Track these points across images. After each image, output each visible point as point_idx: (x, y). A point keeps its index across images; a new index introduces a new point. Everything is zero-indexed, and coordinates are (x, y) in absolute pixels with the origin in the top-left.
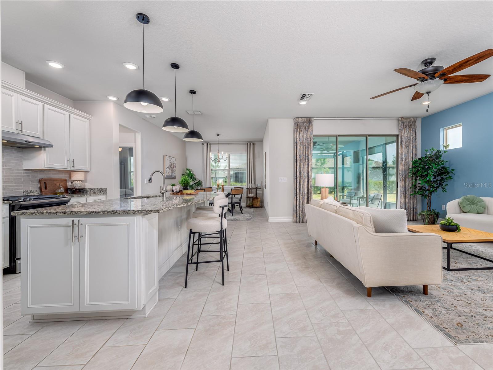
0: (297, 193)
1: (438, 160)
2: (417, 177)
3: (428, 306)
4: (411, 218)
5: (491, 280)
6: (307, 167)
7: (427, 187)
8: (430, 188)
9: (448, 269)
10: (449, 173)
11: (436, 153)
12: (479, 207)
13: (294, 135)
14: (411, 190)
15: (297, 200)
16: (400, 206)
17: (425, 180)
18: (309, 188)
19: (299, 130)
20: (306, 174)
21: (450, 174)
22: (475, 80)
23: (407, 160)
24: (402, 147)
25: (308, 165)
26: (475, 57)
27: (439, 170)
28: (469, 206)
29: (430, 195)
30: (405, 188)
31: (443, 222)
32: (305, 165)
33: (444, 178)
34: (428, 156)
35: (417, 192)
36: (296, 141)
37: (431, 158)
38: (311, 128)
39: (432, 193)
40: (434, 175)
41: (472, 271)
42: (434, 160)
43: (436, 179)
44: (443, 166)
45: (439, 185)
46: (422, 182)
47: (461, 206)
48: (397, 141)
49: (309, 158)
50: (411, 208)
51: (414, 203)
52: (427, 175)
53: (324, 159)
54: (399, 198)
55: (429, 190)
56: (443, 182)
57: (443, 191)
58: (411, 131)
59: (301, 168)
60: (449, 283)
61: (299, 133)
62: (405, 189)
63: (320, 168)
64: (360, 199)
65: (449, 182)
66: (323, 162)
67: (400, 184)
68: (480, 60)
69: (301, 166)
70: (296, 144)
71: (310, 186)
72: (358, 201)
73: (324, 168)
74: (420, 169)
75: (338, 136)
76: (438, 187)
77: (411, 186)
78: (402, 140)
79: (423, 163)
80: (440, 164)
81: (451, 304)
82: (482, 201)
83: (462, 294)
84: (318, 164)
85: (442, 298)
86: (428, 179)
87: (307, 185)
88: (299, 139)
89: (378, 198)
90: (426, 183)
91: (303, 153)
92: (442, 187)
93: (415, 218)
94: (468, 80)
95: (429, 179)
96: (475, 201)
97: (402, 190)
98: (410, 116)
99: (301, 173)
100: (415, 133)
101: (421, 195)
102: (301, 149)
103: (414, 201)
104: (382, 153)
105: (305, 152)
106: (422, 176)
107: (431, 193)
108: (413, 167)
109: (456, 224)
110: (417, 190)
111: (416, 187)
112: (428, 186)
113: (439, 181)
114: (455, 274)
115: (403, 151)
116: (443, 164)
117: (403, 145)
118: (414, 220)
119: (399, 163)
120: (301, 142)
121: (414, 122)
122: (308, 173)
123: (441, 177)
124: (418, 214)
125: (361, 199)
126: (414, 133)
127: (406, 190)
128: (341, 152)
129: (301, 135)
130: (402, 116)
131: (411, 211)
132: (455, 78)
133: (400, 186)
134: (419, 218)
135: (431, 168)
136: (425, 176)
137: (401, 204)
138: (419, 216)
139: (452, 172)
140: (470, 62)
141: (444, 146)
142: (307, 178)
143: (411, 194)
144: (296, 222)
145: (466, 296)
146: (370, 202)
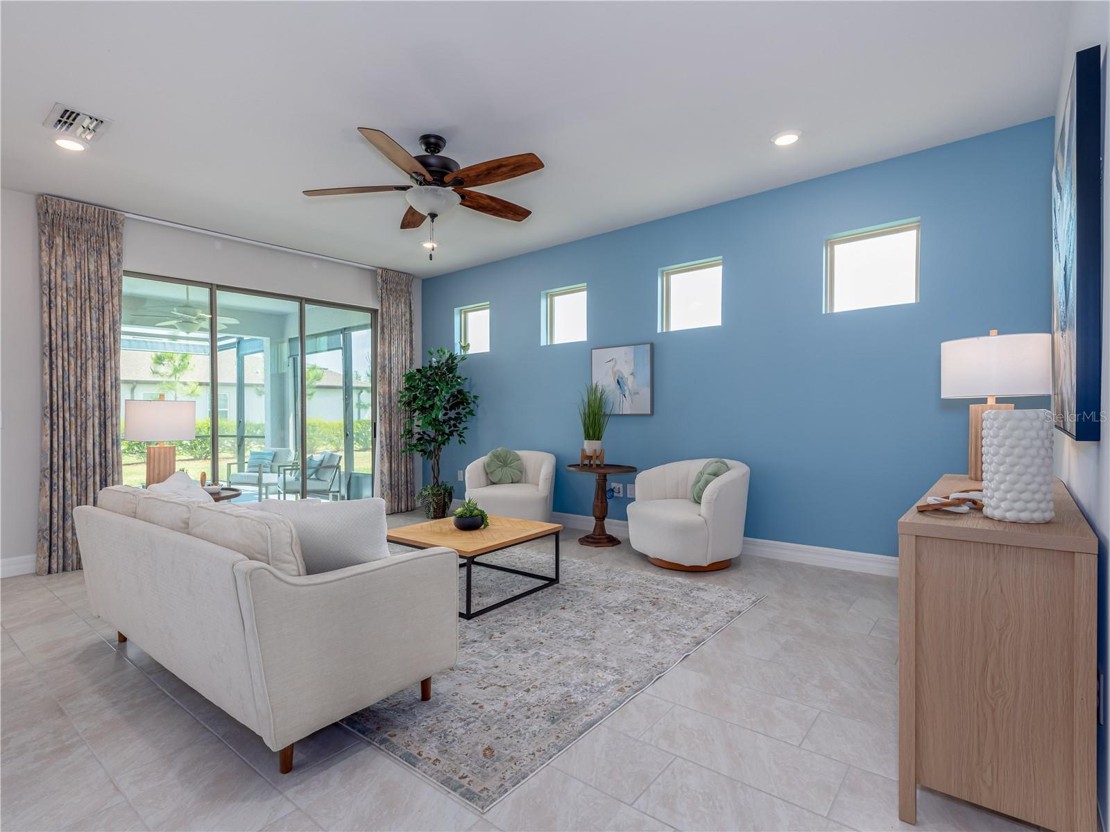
0: (55, 468)
1: (451, 375)
2: (415, 411)
3: (431, 732)
4: (403, 507)
5: (533, 617)
6: (96, 374)
7: (432, 433)
8: (438, 435)
9: (467, 615)
10: (469, 404)
11: (448, 359)
12: (514, 470)
13: (40, 258)
14: (402, 441)
15: (55, 494)
16: (379, 481)
17: (428, 419)
18: (109, 446)
19: (59, 241)
20: (92, 399)
21: (472, 406)
22: (510, 215)
23: (395, 371)
24: (383, 339)
25: (102, 368)
26: (511, 161)
27: (453, 395)
28: (500, 469)
29: (438, 449)
30: (391, 436)
31: (459, 510)
32: (90, 370)
33: (461, 414)
34: (434, 365)
35: (415, 446)
36: (45, 278)
37: (439, 370)
38: (113, 244)
39: (442, 446)
40: (445, 408)
41: (506, 605)
42: (445, 374)
43: (448, 416)
44: (460, 388)
45: (452, 428)
46: (423, 422)
47: (488, 471)
48: (373, 325)
49: (107, 345)
50: (403, 483)
51: (408, 470)
52: (432, 407)
53: (184, 357)
54: (379, 463)
55: (436, 441)
56: (460, 423)
57: (459, 441)
58: (403, 305)
59: (72, 378)
60: (470, 651)
61: (60, 252)
62: (391, 440)
63: (168, 382)
64: (285, 470)
65: (469, 422)
66: (179, 365)
67: (381, 428)
68: (519, 172)
69: (72, 372)
70: (48, 290)
71: (109, 441)
72: (282, 475)
73: (185, 384)
74: (420, 394)
75: (214, 287)
76: (451, 434)
77: (402, 433)
78: (385, 322)
79: (424, 380)
80: (455, 383)
81: (473, 704)
82: (518, 459)
83: (491, 668)
84: (162, 369)
85: (457, 694)
86: (434, 416)
87: (97, 439)
88: (63, 273)
89: (331, 464)
90: (430, 424)
91: (80, 326)
92: (458, 432)
93: (409, 504)
94: (499, 210)
95: (437, 416)
96: (508, 459)
97: (384, 441)
98: (400, 271)
99: (73, 395)
100: (410, 310)
101: (421, 453)
102: (71, 312)
103: (408, 466)
104: (341, 351)
105: (90, 324)
106: (423, 409)
107: (439, 446)
108: (406, 389)
109: (482, 512)
110: (415, 441)
111: (413, 435)
112: (434, 431)
113: (454, 419)
114: (481, 623)
115: (387, 349)
116: (459, 384)
117: (387, 336)
118: (407, 511)
119: (378, 377)
120: (71, 285)
121: (408, 285)
122: (102, 396)
123: (457, 411)
124: (416, 495)
125: (288, 470)
126: (408, 310)
127: (393, 441)
128: (235, 340)
129: (70, 262)
130: (383, 266)
131: (403, 491)
132: (479, 198)
133: (381, 433)
134: (418, 504)
135: (439, 392)
136: (429, 408)
137: (381, 477)
138: (418, 499)
139: (474, 402)
140: (504, 169)
141: (461, 347)
142: (97, 414)
143: (403, 452)
144: (49, 572)
145: (498, 669)
146: (313, 476)
